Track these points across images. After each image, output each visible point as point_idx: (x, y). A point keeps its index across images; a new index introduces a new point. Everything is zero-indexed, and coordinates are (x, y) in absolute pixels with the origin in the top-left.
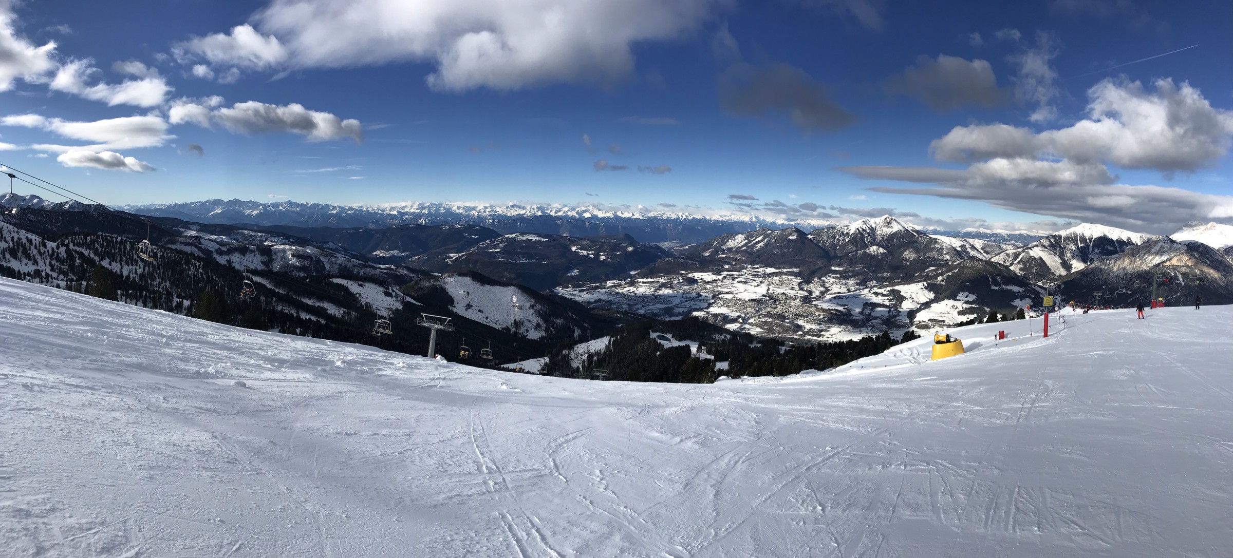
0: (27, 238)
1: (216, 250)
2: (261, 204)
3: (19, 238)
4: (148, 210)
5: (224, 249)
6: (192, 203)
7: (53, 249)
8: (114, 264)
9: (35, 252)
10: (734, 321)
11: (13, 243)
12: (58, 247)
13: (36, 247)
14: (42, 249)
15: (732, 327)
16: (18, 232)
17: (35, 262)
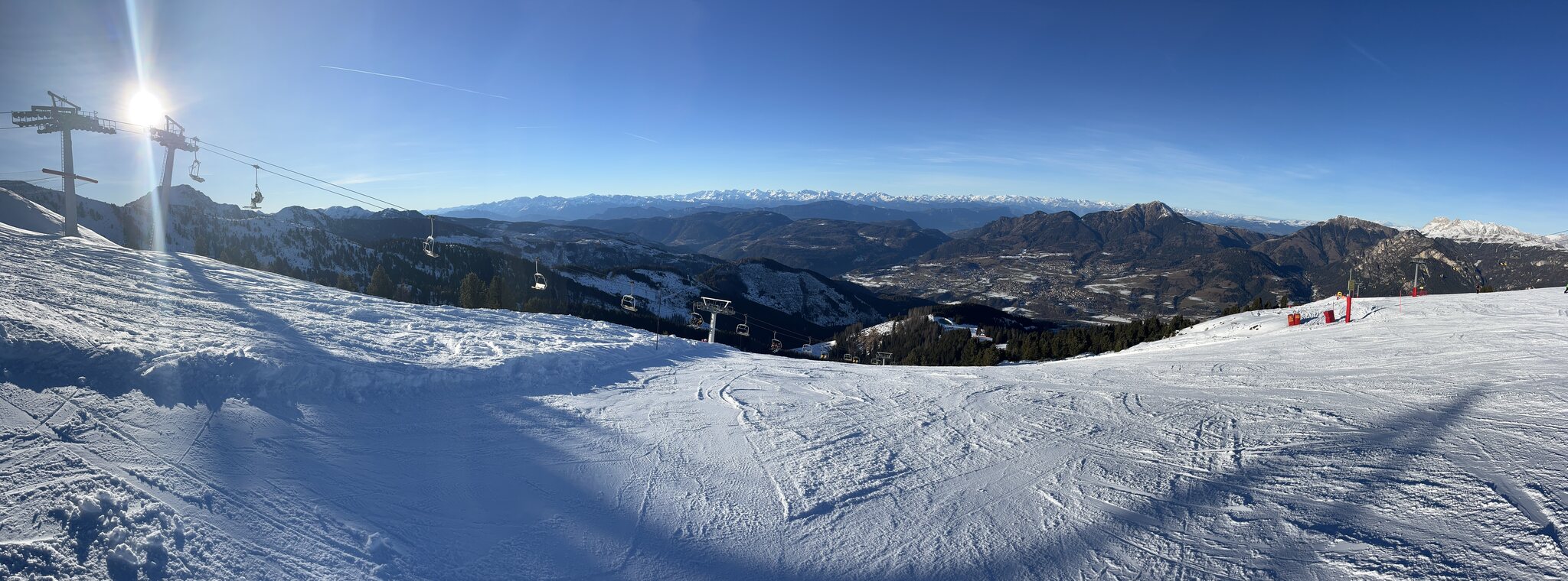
0: (349, 245)
1: (525, 248)
2: (565, 200)
3: (343, 246)
4: (457, 211)
5: (533, 246)
6: (499, 203)
7: (371, 254)
8: (427, 267)
9: (356, 258)
10: (1008, 304)
11: (338, 251)
12: (376, 253)
13: (356, 255)
14: (362, 256)
15: (1009, 310)
16: (341, 241)
17: (356, 268)
